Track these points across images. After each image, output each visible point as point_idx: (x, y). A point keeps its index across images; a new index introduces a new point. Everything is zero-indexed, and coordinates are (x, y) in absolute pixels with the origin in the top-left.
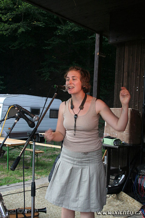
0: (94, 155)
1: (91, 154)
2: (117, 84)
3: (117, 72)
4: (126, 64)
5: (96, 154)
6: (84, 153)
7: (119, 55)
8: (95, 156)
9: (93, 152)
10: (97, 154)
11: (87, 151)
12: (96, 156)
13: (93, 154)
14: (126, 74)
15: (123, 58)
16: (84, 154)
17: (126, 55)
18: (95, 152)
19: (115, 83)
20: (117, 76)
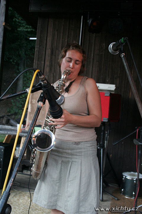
0: (88, 146)
1: (83, 144)
2: (37, 62)
3: (37, 47)
4: (49, 39)
5: (89, 145)
6: (76, 142)
7: (41, 28)
8: (88, 148)
9: (85, 142)
10: (91, 146)
11: (79, 141)
12: (90, 148)
13: (86, 144)
14: (49, 52)
15: (46, 32)
16: (75, 144)
17: (50, 29)
18: (88, 143)
19: (34, 61)
20: (38, 53)
